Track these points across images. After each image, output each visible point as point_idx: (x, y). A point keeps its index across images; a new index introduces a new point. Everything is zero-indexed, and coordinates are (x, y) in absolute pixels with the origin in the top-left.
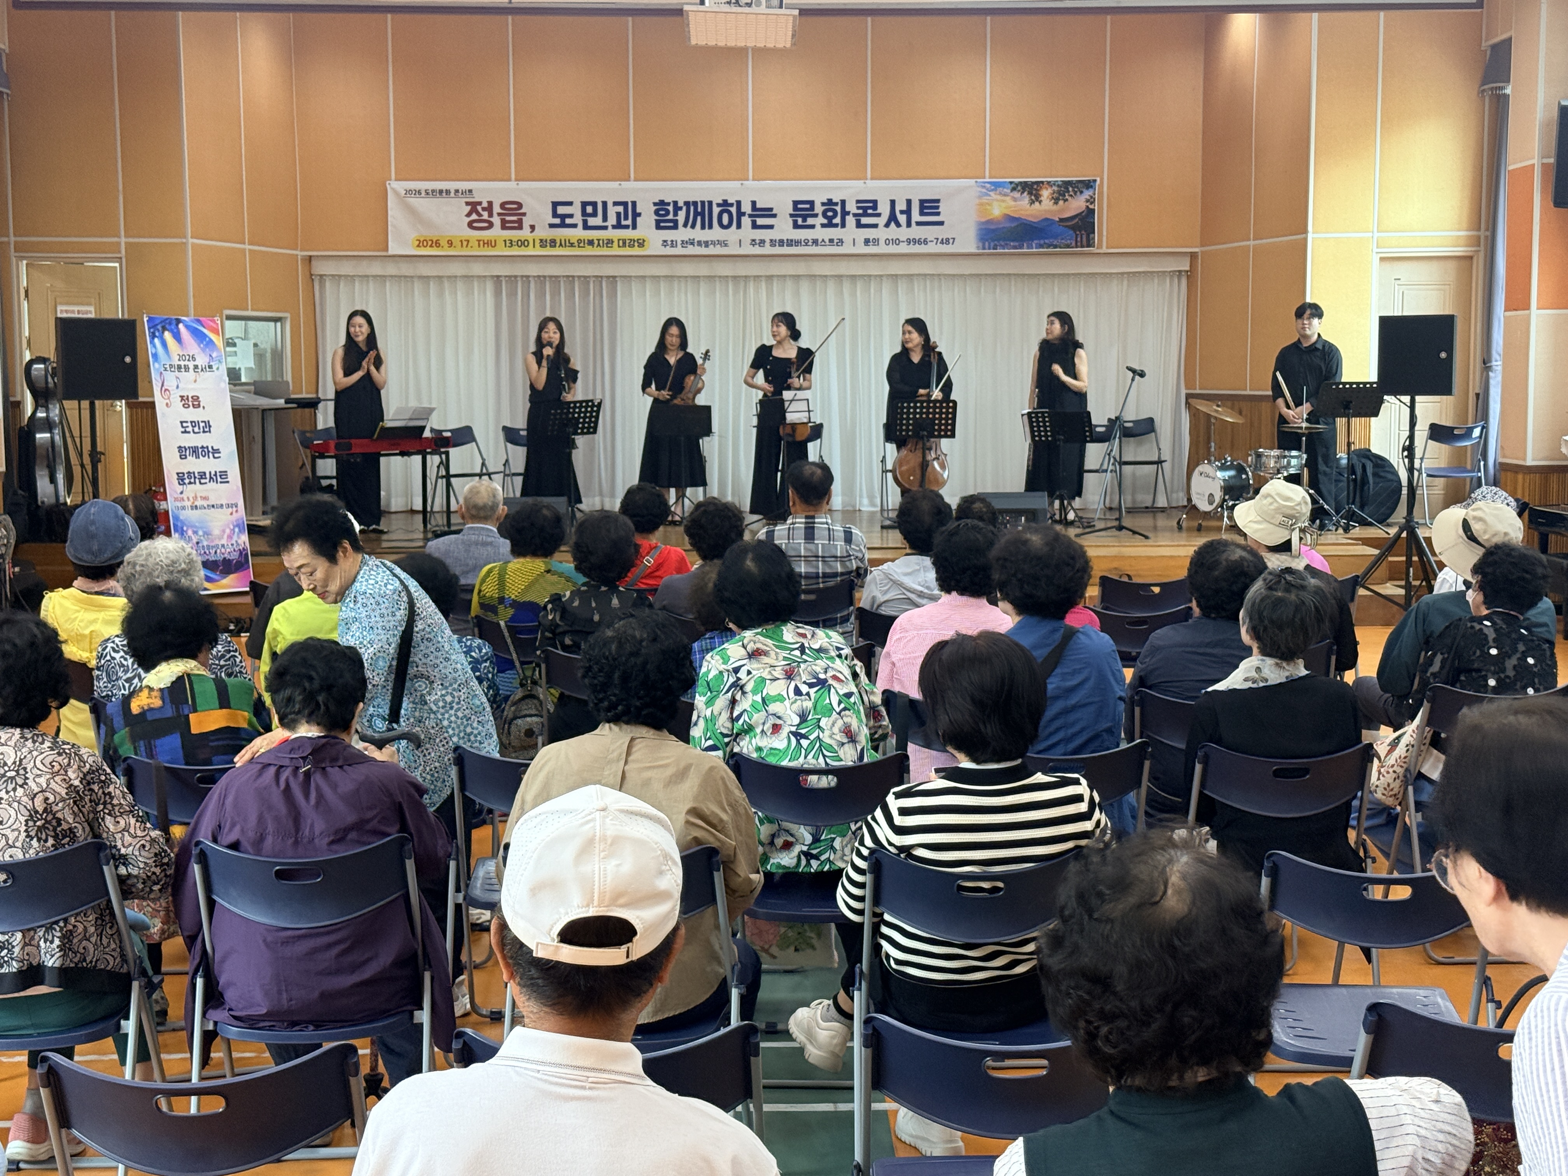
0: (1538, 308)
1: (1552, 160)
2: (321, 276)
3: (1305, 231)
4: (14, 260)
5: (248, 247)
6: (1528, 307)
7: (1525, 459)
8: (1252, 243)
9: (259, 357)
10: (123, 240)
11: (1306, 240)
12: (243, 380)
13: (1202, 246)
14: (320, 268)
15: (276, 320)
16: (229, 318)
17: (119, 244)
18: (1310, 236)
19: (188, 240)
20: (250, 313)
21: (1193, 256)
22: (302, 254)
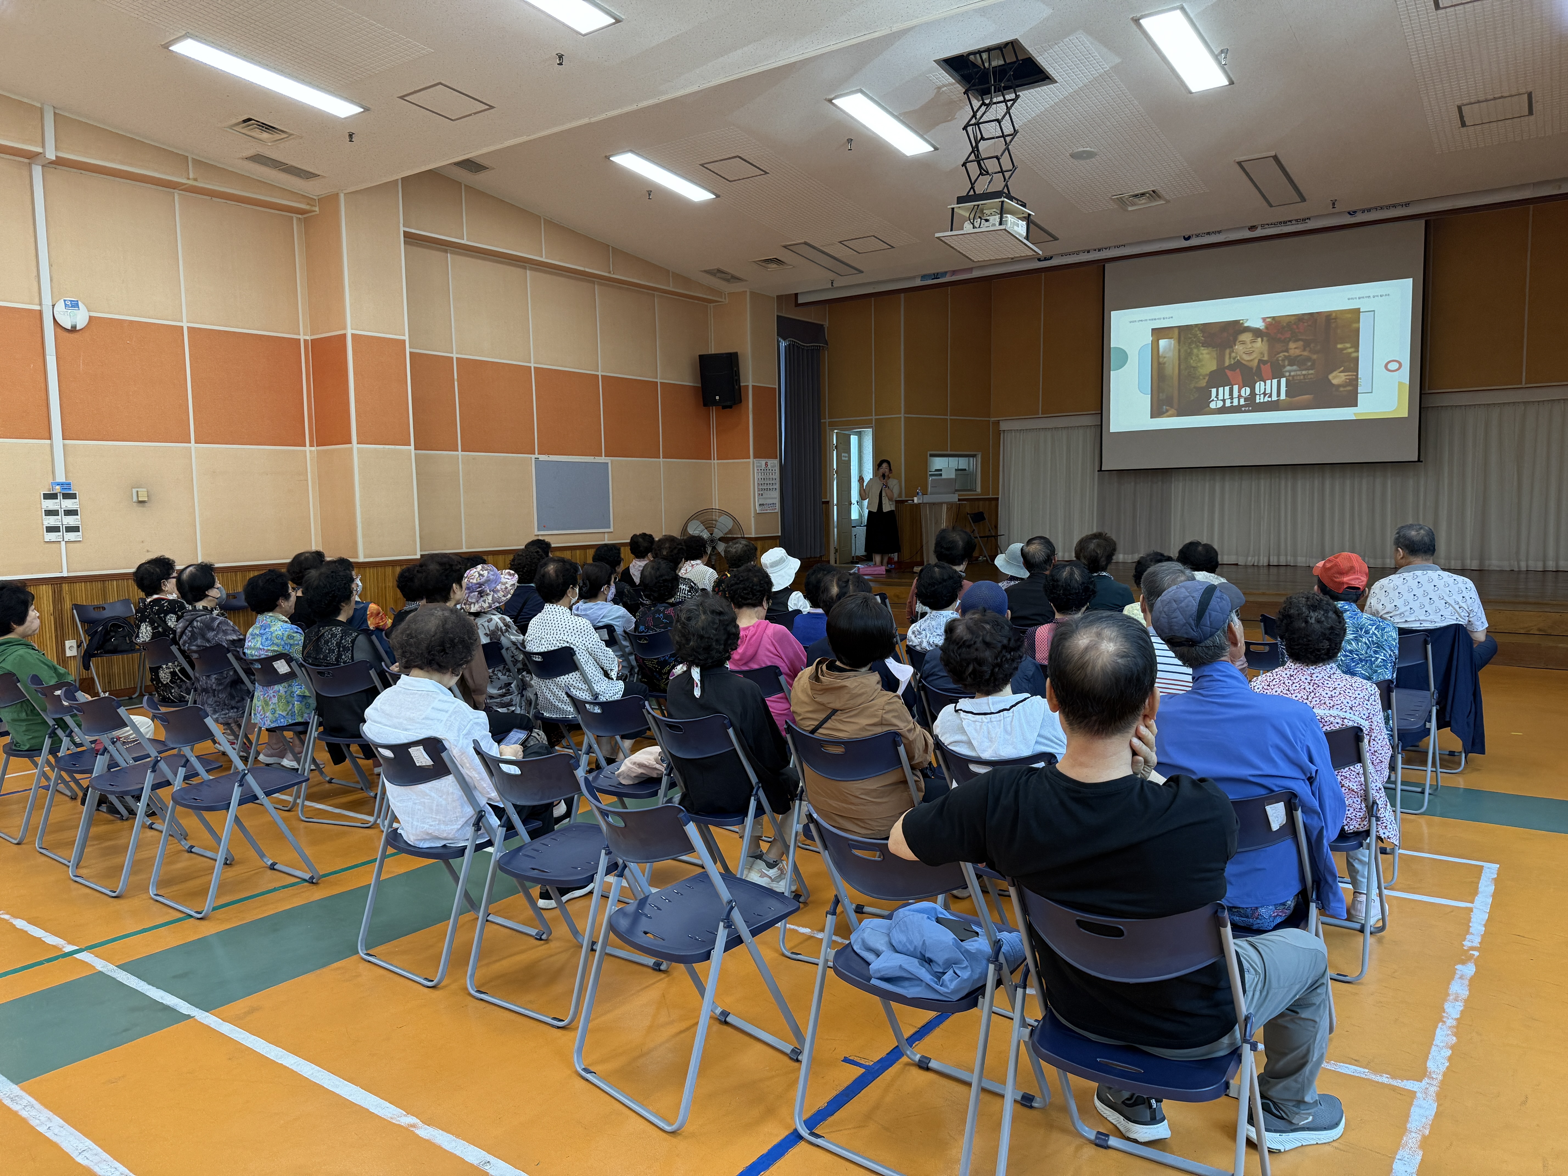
2: (1004, 431)
4: (828, 430)
5: (948, 417)
10: (874, 417)
14: (1003, 426)
15: (974, 456)
16: (932, 455)
17: (871, 419)
19: (902, 415)
20: (949, 452)
22: (991, 419)
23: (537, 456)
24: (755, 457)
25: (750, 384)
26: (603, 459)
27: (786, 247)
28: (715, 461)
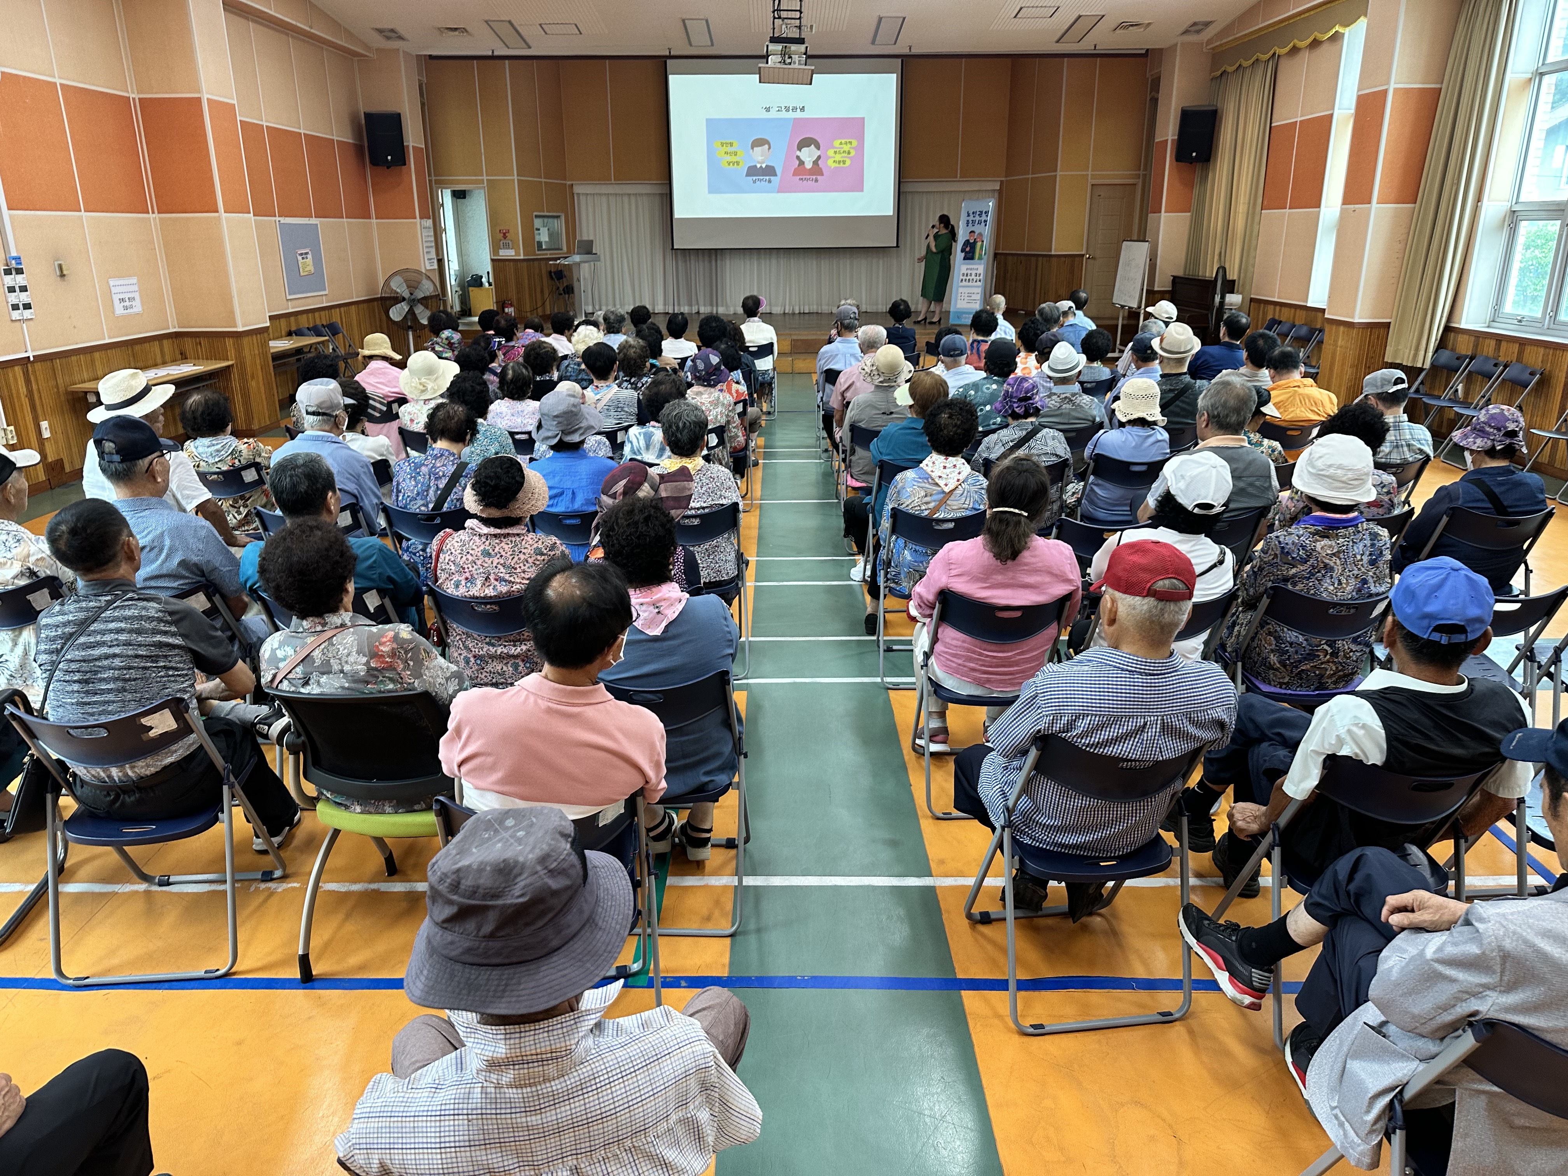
0: (1165, 212)
1: (1176, 137)
2: (578, 194)
3: (1056, 171)
4: (435, 188)
5: (543, 180)
6: (1160, 212)
7: (1154, 287)
8: (1030, 176)
9: (550, 235)
10: (485, 178)
11: (1055, 175)
12: (543, 247)
13: (1007, 177)
14: (577, 189)
15: (558, 217)
16: (537, 216)
17: (483, 180)
18: (1059, 173)
19: (516, 177)
20: (546, 214)
21: (1002, 182)
22: (569, 183)
23: (277, 219)
24: (421, 218)
25: (411, 144)
26: (314, 221)
27: (486, 22)
28: (374, 221)
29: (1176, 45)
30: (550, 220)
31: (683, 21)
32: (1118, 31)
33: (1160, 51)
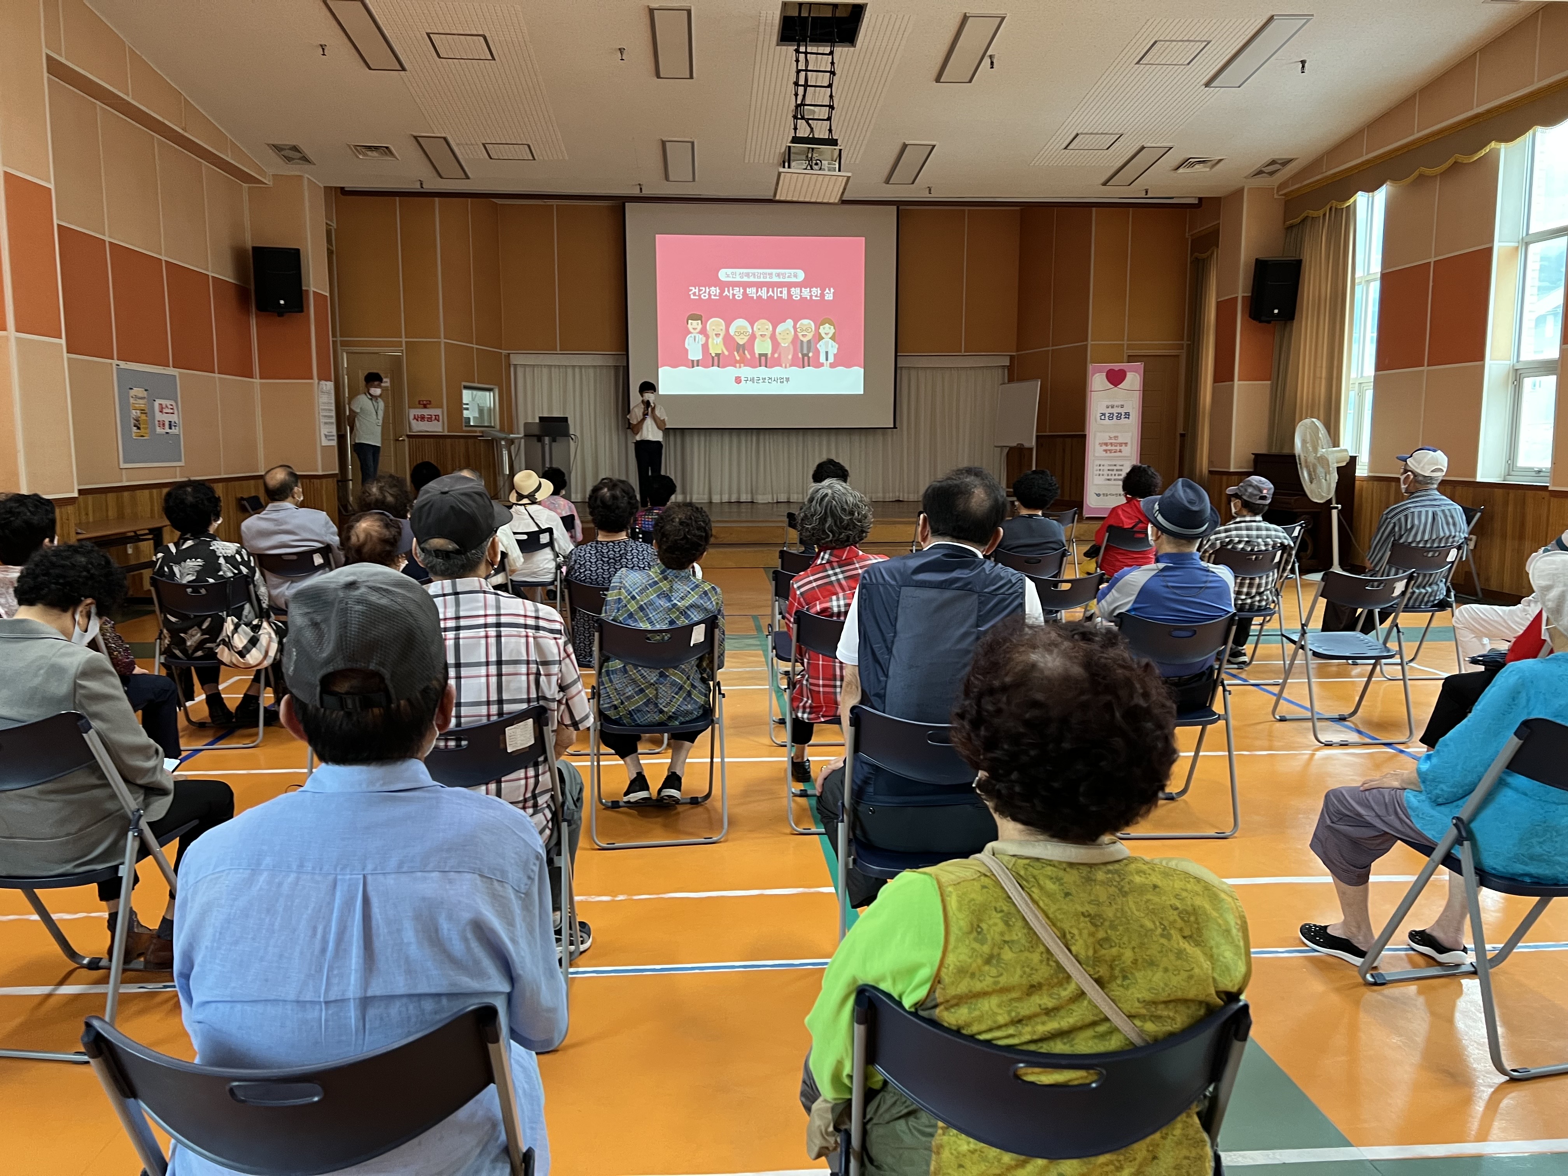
0: (1239, 380)
1: (1250, 294)
2: (515, 365)
3: (1087, 340)
5: (475, 346)
6: (1232, 380)
7: (1229, 467)
8: (1050, 348)
9: (481, 411)
10: (404, 340)
11: (1086, 346)
12: (472, 424)
13: (1017, 351)
14: (516, 359)
15: (490, 390)
16: (466, 388)
17: (401, 342)
18: (1090, 342)
19: (442, 340)
20: (476, 385)
21: (1012, 357)
22: (504, 352)
23: (114, 361)
24: (320, 379)
25: (312, 289)
26: (171, 371)
27: (416, 138)
28: (257, 381)
29: (1241, 191)
30: (480, 393)
31: (664, 143)
32: (1181, 170)
33: (1220, 198)
